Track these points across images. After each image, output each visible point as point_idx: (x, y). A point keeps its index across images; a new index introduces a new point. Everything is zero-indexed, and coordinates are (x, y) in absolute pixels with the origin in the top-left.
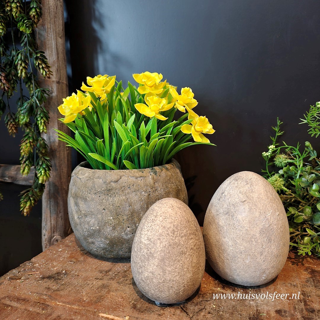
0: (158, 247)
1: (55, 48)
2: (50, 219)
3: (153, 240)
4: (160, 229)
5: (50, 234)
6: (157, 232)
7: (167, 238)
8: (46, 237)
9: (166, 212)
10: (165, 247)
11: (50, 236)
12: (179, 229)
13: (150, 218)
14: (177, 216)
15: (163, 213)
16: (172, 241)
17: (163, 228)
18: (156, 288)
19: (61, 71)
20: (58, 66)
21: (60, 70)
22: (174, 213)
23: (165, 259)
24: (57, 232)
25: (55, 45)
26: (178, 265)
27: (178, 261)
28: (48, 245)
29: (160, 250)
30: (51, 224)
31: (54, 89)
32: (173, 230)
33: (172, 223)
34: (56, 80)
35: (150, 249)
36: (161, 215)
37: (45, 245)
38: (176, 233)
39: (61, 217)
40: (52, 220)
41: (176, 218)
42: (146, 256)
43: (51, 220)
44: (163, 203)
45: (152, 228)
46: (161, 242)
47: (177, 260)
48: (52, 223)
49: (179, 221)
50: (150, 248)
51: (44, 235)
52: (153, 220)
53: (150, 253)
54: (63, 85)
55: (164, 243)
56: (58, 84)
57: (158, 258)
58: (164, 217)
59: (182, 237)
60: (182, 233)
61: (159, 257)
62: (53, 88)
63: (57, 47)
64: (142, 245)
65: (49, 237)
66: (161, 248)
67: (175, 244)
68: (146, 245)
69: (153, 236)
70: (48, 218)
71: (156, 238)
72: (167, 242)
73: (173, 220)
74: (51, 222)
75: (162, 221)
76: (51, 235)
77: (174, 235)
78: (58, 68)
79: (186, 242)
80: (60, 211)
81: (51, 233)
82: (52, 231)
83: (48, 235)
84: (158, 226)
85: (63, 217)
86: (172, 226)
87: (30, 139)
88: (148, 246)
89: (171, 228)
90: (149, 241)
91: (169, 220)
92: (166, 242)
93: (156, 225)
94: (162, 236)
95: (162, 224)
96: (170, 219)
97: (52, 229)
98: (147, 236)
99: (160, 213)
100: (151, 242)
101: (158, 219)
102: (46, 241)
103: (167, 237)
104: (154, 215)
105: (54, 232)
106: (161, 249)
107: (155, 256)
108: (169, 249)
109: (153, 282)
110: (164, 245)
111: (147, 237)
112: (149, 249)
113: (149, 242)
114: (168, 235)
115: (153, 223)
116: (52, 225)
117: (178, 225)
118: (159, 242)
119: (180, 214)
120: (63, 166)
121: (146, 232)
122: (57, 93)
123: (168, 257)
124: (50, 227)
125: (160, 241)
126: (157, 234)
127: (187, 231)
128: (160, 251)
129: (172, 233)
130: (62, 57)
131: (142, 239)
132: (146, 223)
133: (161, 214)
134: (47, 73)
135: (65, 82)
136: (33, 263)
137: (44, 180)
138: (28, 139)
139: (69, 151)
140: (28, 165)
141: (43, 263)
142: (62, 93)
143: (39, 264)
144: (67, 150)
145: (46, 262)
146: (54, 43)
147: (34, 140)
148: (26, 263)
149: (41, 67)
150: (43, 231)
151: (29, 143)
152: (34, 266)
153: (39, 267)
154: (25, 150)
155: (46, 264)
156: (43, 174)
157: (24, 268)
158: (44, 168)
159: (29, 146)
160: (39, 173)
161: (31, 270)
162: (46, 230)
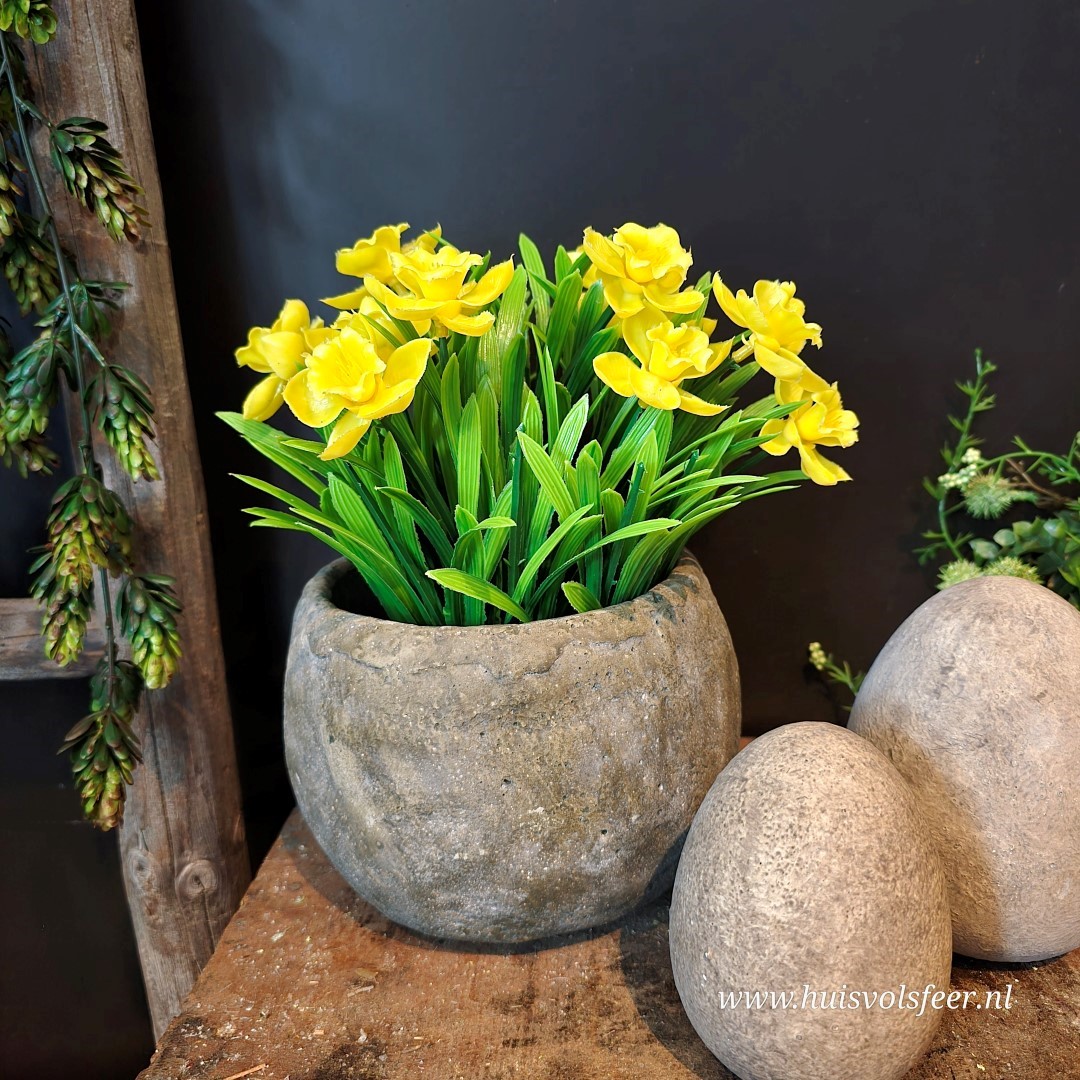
0: (838, 929)
1: (112, 94)
2: (160, 805)
3: (813, 904)
4: (834, 860)
5: (167, 861)
6: (826, 873)
7: (868, 890)
8: (149, 873)
9: (836, 790)
10: (864, 924)
11: (169, 868)
12: (898, 847)
13: (776, 821)
14: (880, 801)
15: (828, 795)
16: (886, 899)
17: (846, 857)
18: (836, 1069)
22: (865, 791)
23: (870, 968)
24: (195, 847)
26: (913, 978)
27: (911, 965)
28: (162, 899)
29: (846, 940)
30: (166, 821)
32: (882, 857)
33: (871, 829)
35: (807, 938)
36: (821, 805)
37: (148, 902)
38: (893, 864)
39: (202, 786)
40: (170, 807)
41: (877, 808)
42: (791, 965)
43: (164, 806)
44: (807, 753)
45: (800, 859)
46: (848, 911)
47: (908, 963)
48: (171, 816)
49: (888, 818)
50: (803, 936)
51: (140, 868)
52: (791, 826)
53: (810, 953)
54: (159, 255)
55: (859, 913)
56: (140, 256)
57: (842, 967)
58: (837, 814)
59: (911, 876)
60: (910, 860)
61: (848, 965)
62: (122, 270)
63: (120, 93)
64: (767, 928)
65: (165, 871)
66: (850, 930)
67: (897, 905)
68: (786, 926)
69: (810, 891)
70: (149, 803)
71: (823, 895)
72: (868, 905)
73: (872, 820)
74: (164, 812)
75: (836, 829)
76: (172, 864)
77: (888, 875)
79: (925, 889)
80: (196, 768)
81: (172, 856)
82: (176, 847)
83: (158, 863)
84: (820, 849)
85: (210, 787)
86: (875, 843)
87: (87, 513)
88: (795, 928)
89: (874, 851)
90: (797, 910)
91: (858, 823)
92: (865, 906)
93: (812, 849)
94: (848, 885)
95: (835, 840)
96: (860, 817)
97: (174, 841)
98: (782, 893)
99: (815, 800)
100: (806, 912)
101: (815, 822)
102: (149, 890)
103: (865, 886)
104: (791, 810)
105: (182, 850)
106: (850, 935)
107: (832, 962)
108: (881, 929)
109: (824, 1053)
110: (862, 917)
111: (784, 897)
112: (803, 941)
113: (796, 915)
114: (868, 878)
115: (798, 839)
116: (173, 826)
117: (892, 834)
118: (837, 909)
119: (885, 792)
120: (190, 589)
121: (774, 878)
122: (140, 292)
123: (877, 957)
124: (163, 836)
125: (842, 908)
126: (827, 882)
127: (918, 849)
128: (849, 941)
129: (882, 868)
130: (141, 135)
131: (758, 905)
132: (763, 840)
133: (819, 801)
134: (130, 220)
135: (163, 242)
136: (207, 1021)
137: (166, 675)
138: (82, 516)
139: (204, 527)
140: (78, 617)
141: (248, 1014)
142: (160, 291)
143: (236, 1022)
144: (198, 523)
145: (258, 1006)
146: (108, 71)
147: (102, 514)
148: (178, 1028)
149: (101, 193)
150: (127, 851)
151: (89, 531)
152: (223, 1038)
153: (247, 1037)
154: (76, 565)
155: (262, 1015)
156: (155, 648)
157: (184, 1057)
158: (158, 626)
159: (90, 547)
160: (141, 647)
161: (222, 1058)
162: (147, 849)
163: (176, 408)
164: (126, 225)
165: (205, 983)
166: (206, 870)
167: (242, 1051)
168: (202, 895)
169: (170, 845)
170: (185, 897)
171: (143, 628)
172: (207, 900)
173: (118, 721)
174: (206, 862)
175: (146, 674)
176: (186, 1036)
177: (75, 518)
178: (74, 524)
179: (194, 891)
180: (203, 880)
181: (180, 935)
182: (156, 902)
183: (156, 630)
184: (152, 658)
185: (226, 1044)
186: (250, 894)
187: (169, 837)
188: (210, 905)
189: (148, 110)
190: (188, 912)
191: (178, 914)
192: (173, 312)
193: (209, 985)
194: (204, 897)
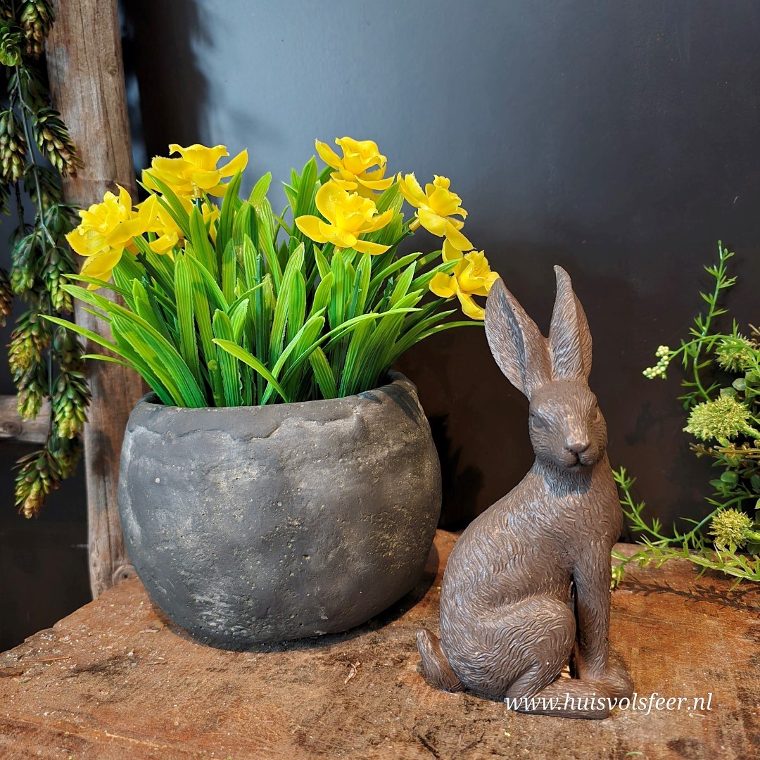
1: (98, 98)
2: (106, 526)
5: (108, 562)
8: (98, 569)
11: (109, 566)
19: (117, 158)
20: (107, 145)
21: (113, 155)
24: (125, 555)
25: (99, 91)
28: (105, 587)
30: (109, 536)
34: (105, 179)
37: (99, 588)
40: (112, 527)
43: (108, 527)
48: (112, 533)
51: (95, 565)
63: (102, 97)
65: (107, 568)
70: (101, 523)
74: (109, 531)
76: (111, 564)
78: (109, 149)
81: (111, 559)
82: (113, 553)
83: (104, 563)
97: (113, 549)
102: (99, 580)
105: (117, 556)
116: (113, 540)
120: (131, 393)
124: (107, 545)
137: (71, 430)
138: (27, 331)
140: (34, 394)
147: (40, 330)
149: (51, 148)
150: (90, 554)
151: (30, 339)
154: (19, 357)
156: (67, 414)
158: (71, 401)
159: (29, 348)
162: (98, 553)
166: (132, 572)
169: (110, 552)
171: (62, 401)
173: (49, 456)
174: (132, 567)
175: (60, 428)
177: (24, 331)
178: (22, 334)
183: (69, 404)
184: (65, 420)
187: (110, 546)
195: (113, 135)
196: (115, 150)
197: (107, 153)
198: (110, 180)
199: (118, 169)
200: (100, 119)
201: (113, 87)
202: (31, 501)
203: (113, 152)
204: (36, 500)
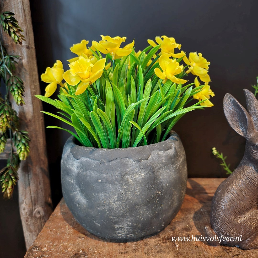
1: (21, 8)
2: (30, 193)
5: (31, 207)
8: (26, 211)
11: (32, 209)
19: (30, 35)
20: (26, 29)
21: (29, 34)
24: (39, 204)
25: (22, 4)
28: (30, 217)
30: (31, 197)
31: (24, 55)
34: (26, 45)
37: (26, 218)
39: (41, 188)
40: (32, 193)
43: (31, 193)
48: (33, 196)
51: (24, 209)
54: (32, 50)
56: (27, 49)
63: (23, 8)
70: (27, 192)
74: (31, 195)
76: (32, 208)
78: (27, 31)
80: (39, 183)
81: (32, 206)
82: (33, 204)
83: (29, 208)
87: (6, 113)
97: (33, 202)
102: (26, 215)
105: (35, 204)
116: (33, 198)
120: (39, 137)
124: (30, 201)
130: (29, 19)
134: (20, 38)
135: (34, 47)
136: (39, 247)
137: (25, 157)
138: (4, 114)
139: (43, 121)
140: (4, 141)
141: (51, 245)
142: (33, 59)
143: (47, 247)
144: (41, 120)
145: (53, 243)
146: (21, 2)
147: (10, 114)
148: (32, 249)
149: (12, 31)
150: (21, 205)
151: (6, 118)
152: (44, 251)
153: (50, 251)
154: (2, 126)
155: (54, 245)
156: (23, 150)
157: (33, 256)
158: (24, 144)
159: (6, 122)
160: (19, 149)
161: (43, 256)
162: (26, 204)
163: (36, 89)
164: (18, 39)
165: (39, 237)
166: (41, 210)
167: (49, 255)
168: (40, 217)
169: (32, 203)
170: (36, 217)
171: (20, 144)
172: (41, 218)
173: (13, 169)
174: (41, 208)
175: (20, 156)
176: (34, 251)
177: (2, 114)
178: (2, 116)
179: (38, 216)
180: (41, 213)
181: (34, 227)
182: (28, 218)
183: (23, 145)
184: (22, 152)
185: (44, 253)
186: (52, 215)
187: (32, 201)
188: (42, 219)
189: (30, 13)
190: (36, 221)
191: (34, 222)
192: (36, 65)
193: (40, 238)
194: (41, 217)
195: (28, 25)
196: (29, 31)
197: (26, 33)
198: (27, 45)
199: (30, 40)
200: (23, 18)
201: (27, 3)
202: (9, 189)
203: (29, 33)
204: (12, 188)
